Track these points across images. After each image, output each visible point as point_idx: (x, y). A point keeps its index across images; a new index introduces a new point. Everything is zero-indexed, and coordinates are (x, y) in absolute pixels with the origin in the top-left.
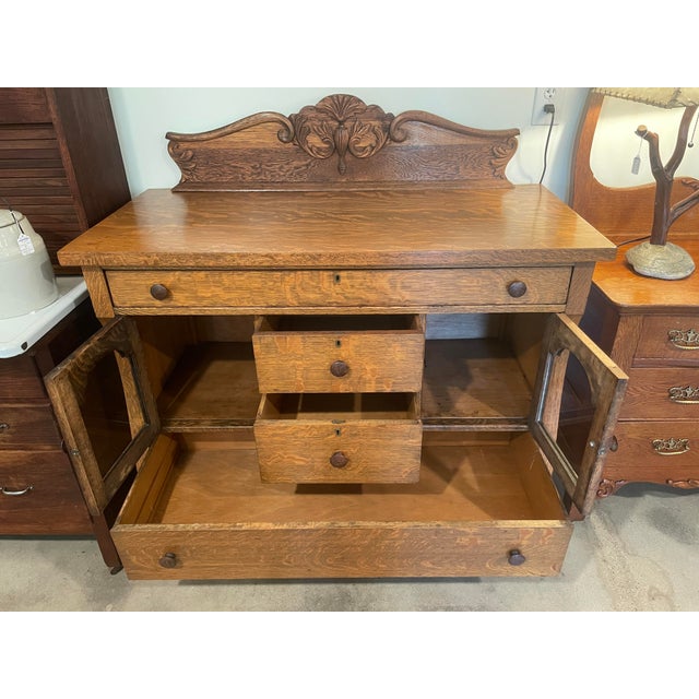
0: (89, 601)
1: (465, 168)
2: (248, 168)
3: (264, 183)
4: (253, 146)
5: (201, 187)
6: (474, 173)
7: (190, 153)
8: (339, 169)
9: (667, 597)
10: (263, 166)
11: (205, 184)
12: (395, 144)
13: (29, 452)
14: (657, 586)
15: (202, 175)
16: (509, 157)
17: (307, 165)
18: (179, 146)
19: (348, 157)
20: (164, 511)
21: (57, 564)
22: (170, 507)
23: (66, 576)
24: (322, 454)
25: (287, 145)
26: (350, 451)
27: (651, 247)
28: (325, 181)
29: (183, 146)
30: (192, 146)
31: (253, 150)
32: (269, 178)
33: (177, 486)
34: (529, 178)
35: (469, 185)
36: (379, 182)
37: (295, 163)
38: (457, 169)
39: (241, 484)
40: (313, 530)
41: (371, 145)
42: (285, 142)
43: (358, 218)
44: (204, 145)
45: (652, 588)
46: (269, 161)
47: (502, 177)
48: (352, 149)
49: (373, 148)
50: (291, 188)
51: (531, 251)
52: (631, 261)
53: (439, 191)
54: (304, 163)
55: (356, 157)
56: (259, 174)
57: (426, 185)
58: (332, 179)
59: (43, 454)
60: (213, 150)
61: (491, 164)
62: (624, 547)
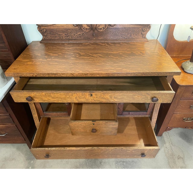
0: (26, 160)
1: (133, 35)
2: (64, 35)
3: (69, 40)
4: (65, 28)
5: (49, 41)
6: (136, 36)
7: (45, 30)
8: (93, 35)
9: (182, 158)
10: (69, 34)
11: (50, 40)
12: (111, 27)
13: (5, 125)
14: (180, 155)
15: (49, 37)
16: (148, 31)
17: (83, 34)
18: (41, 28)
19: (96, 31)
20: (45, 138)
21: (17, 149)
22: (46, 137)
23: (20, 152)
24: (89, 129)
25: (76, 27)
26: (97, 128)
27: (190, 63)
28: (89, 39)
29: (42, 28)
30: (45, 28)
31: (65, 29)
32: (71, 38)
33: (48, 130)
34: (154, 37)
35: (134, 40)
36: (106, 39)
37: (79, 33)
38: (131, 35)
39: (66, 130)
40: (87, 150)
41: (103, 27)
42: (75, 27)
43: (100, 56)
44: (49, 27)
45: (179, 156)
46: (70, 32)
47: (145, 38)
48: (97, 29)
49: (104, 28)
50: (78, 41)
51: (154, 73)
52: (183, 67)
53: (125, 43)
54: (82, 33)
55: (98, 31)
56: (67, 37)
57: (121, 41)
58: (91, 38)
59: (9, 126)
60: (52, 29)
61: (142, 33)
62: (172, 144)
